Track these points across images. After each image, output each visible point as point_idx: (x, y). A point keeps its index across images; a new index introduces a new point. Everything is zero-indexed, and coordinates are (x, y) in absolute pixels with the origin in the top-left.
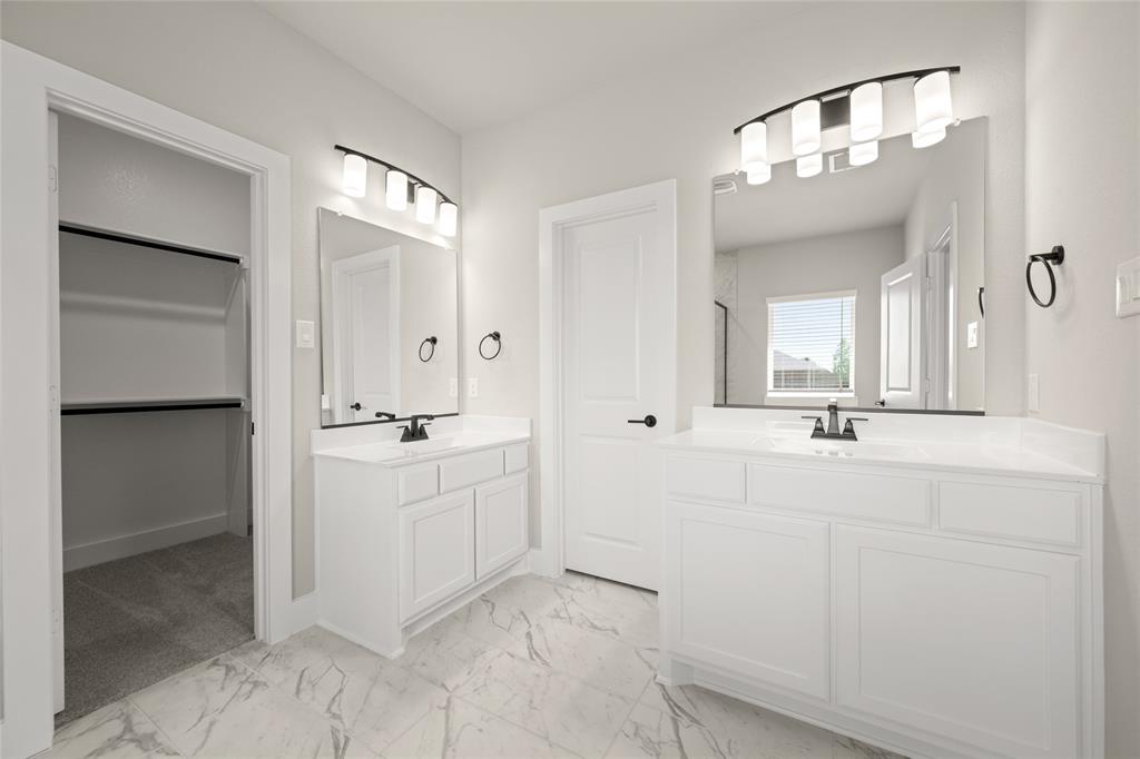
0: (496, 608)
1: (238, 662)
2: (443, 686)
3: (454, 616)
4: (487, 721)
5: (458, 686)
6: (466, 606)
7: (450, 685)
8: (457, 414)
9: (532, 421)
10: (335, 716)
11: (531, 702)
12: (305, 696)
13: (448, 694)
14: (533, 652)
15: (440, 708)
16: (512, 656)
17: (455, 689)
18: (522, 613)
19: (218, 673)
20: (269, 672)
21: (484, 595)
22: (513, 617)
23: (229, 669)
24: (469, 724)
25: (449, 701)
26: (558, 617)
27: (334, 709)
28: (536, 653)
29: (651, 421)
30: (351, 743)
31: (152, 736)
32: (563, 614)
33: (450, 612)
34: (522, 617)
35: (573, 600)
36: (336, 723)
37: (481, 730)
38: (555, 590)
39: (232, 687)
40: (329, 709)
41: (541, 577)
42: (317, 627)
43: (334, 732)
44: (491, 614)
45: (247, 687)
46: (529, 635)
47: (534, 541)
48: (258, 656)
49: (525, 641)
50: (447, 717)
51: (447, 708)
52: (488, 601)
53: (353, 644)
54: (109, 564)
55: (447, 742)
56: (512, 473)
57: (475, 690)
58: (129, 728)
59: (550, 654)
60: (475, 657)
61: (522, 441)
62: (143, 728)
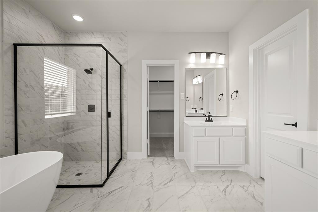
0: (225, 175)
1: (169, 159)
2: (196, 183)
3: (212, 171)
4: (198, 195)
5: (199, 185)
6: (217, 171)
7: (197, 184)
8: (226, 116)
9: (247, 120)
10: (174, 175)
11: (212, 200)
12: (173, 169)
13: (195, 185)
14: (225, 191)
15: (191, 186)
16: (218, 188)
17: (197, 185)
18: (231, 180)
19: (166, 159)
20: (171, 163)
21: (224, 171)
22: (228, 180)
23: (168, 159)
24: (194, 193)
25: (194, 186)
26: (243, 188)
27: (175, 174)
28: (225, 192)
29: (296, 125)
30: (173, 181)
31: (154, 163)
32: (245, 188)
33: (212, 170)
34: (230, 181)
35: (254, 186)
36: (174, 176)
37: (195, 196)
38: (250, 181)
39: (166, 162)
40: (174, 174)
41: (249, 175)
42: (184, 159)
43: (172, 177)
44: (222, 176)
45: (168, 163)
46: (228, 186)
47: (247, 162)
48: (172, 159)
49: (225, 186)
50: (191, 189)
51: (193, 187)
52: (224, 172)
53: (187, 165)
54: (166, 138)
55: (187, 193)
56: (235, 136)
57: (202, 188)
58: (153, 161)
59: (229, 194)
60: (208, 182)
61: (243, 127)
62: (154, 162)
